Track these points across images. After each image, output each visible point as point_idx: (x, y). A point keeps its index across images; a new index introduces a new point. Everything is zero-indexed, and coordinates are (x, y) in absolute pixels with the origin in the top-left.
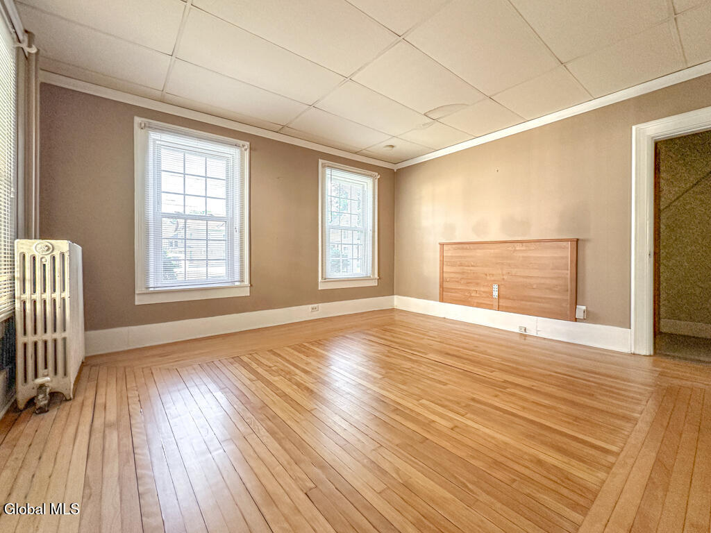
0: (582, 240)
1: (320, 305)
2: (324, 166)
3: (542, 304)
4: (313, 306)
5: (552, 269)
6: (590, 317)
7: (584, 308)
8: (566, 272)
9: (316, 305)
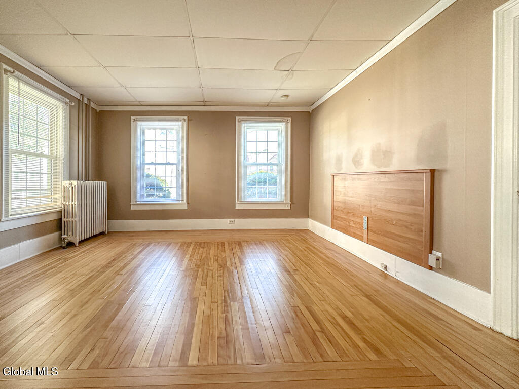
0: (439, 170)
1: (236, 220)
2: (240, 121)
3: (400, 243)
4: (230, 220)
5: (409, 205)
6: (445, 268)
7: (439, 254)
8: (421, 208)
9: (233, 220)
